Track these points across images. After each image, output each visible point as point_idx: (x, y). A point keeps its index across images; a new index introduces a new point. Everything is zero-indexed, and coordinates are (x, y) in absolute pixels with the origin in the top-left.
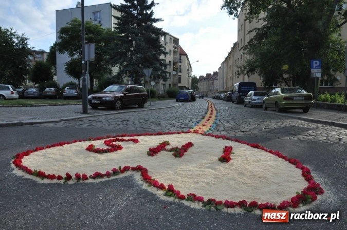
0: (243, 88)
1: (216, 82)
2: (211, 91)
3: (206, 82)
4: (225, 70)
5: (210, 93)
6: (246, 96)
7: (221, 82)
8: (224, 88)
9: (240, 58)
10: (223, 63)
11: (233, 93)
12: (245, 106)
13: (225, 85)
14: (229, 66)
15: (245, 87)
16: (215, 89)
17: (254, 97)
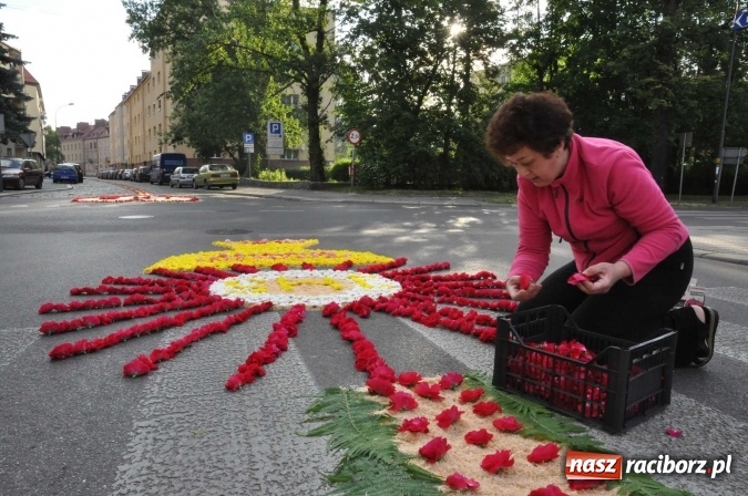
0: (167, 162)
1: (102, 143)
2: (91, 162)
3: (79, 142)
4: (126, 120)
5: (89, 167)
6: (172, 173)
7: (118, 143)
8: (126, 158)
9: (157, 106)
10: (121, 105)
11: (151, 169)
12: (172, 186)
13: (127, 151)
14: (135, 113)
15: (170, 161)
16: (102, 157)
17: (182, 175)
